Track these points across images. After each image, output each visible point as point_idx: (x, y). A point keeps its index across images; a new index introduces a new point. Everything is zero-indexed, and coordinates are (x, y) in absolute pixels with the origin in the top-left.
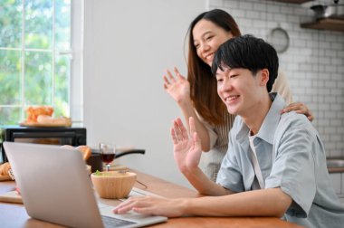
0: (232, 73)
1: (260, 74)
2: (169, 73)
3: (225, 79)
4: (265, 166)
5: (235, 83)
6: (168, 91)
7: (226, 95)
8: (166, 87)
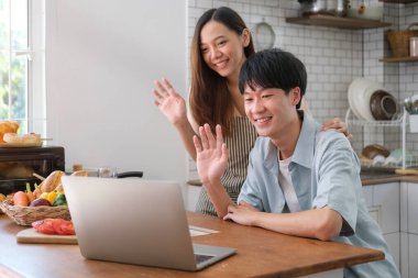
0: (264, 93)
1: (292, 93)
2: (160, 86)
3: (256, 99)
4: (302, 192)
5: (268, 103)
6: (161, 108)
7: (256, 117)
8: (157, 103)
